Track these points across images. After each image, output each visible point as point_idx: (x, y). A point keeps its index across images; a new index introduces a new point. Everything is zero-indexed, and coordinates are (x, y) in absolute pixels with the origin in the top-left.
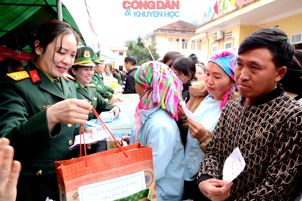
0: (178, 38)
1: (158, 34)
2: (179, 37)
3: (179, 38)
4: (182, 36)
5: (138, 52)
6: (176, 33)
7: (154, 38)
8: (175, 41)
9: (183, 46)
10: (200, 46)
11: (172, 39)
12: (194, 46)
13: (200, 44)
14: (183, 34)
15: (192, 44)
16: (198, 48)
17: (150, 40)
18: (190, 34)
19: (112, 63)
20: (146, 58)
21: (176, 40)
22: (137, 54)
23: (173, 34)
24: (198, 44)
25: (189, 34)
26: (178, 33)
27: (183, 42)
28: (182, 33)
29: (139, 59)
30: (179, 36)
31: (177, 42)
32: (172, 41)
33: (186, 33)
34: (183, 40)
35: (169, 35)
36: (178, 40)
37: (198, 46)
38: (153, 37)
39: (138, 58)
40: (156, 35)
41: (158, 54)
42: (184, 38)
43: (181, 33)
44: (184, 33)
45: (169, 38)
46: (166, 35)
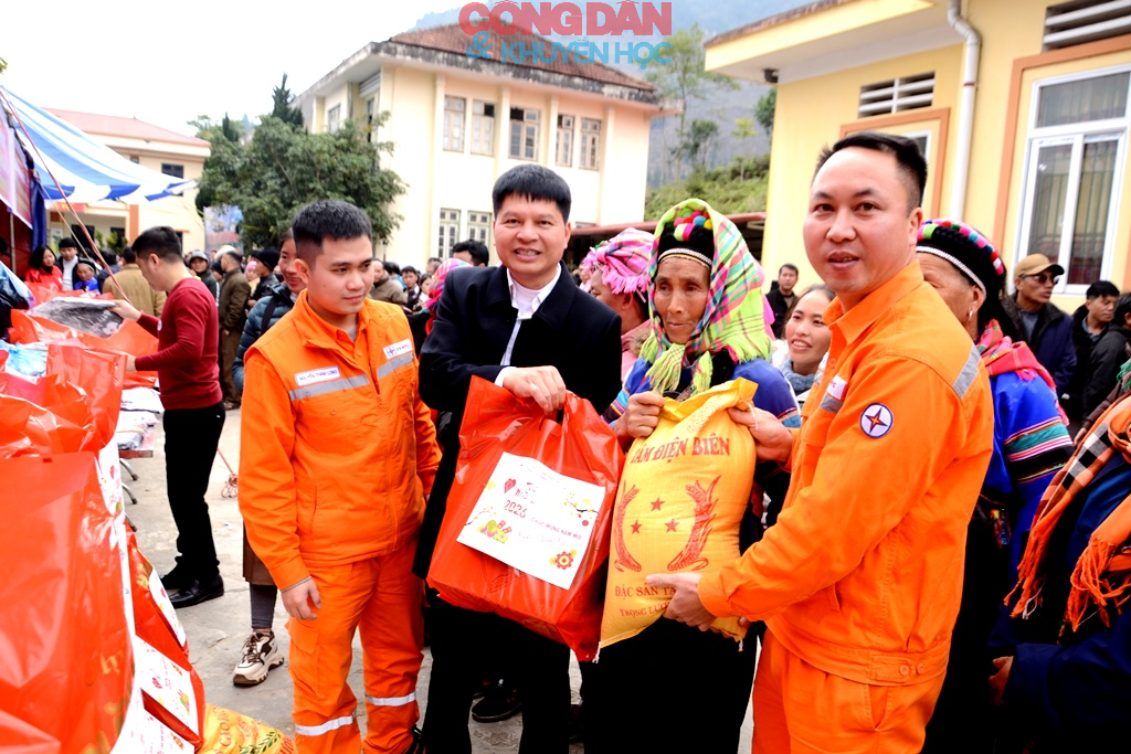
0: (490, 99)
1: (393, 70)
2: (500, 97)
3: (500, 104)
4: (515, 91)
5: (284, 150)
6: (488, 73)
7: (366, 92)
8: (474, 114)
9: (515, 140)
10: (593, 151)
11: (464, 100)
12: (566, 146)
13: (593, 141)
14: (521, 82)
15: (558, 134)
16: (583, 159)
17: (342, 99)
18: (556, 84)
19: (127, 215)
20: (333, 189)
21: (482, 110)
22: (277, 163)
23: (472, 74)
24: (584, 139)
25: (547, 82)
26: (498, 74)
27: (516, 122)
28: (516, 75)
29: (286, 192)
30: (499, 89)
31: (488, 119)
32: (464, 112)
33: (536, 78)
34: (516, 114)
35: (448, 79)
36: (489, 111)
37: (584, 149)
38: (359, 84)
39: (283, 185)
40: (382, 75)
41: (390, 176)
42: (520, 104)
43: (508, 77)
44: (527, 76)
45: (446, 96)
46: (433, 78)
